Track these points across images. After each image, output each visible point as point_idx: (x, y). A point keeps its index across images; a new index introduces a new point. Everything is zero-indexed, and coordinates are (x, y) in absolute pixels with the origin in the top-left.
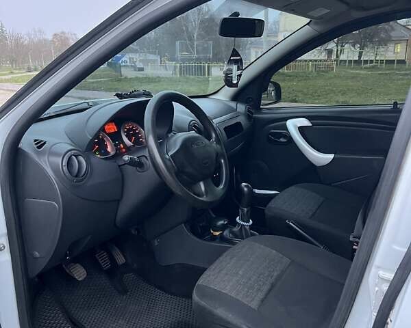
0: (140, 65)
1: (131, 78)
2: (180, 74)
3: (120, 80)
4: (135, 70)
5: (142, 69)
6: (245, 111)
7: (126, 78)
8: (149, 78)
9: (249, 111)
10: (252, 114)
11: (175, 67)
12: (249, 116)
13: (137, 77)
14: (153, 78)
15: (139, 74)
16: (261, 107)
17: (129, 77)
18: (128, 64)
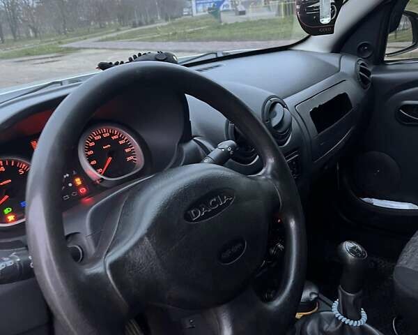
0: (240, 8)
1: (231, 24)
2: (286, 14)
3: (219, 28)
4: (236, 15)
5: (243, 13)
6: (356, 71)
7: (226, 24)
8: (251, 22)
9: (362, 70)
10: (368, 73)
11: (279, 6)
12: (363, 78)
13: (237, 22)
14: (255, 22)
15: (241, 19)
16: (386, 59)
17: (229, 23)
18: (230, 8)
